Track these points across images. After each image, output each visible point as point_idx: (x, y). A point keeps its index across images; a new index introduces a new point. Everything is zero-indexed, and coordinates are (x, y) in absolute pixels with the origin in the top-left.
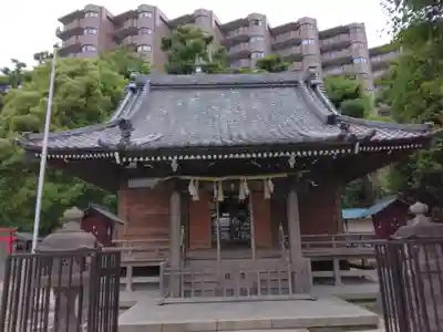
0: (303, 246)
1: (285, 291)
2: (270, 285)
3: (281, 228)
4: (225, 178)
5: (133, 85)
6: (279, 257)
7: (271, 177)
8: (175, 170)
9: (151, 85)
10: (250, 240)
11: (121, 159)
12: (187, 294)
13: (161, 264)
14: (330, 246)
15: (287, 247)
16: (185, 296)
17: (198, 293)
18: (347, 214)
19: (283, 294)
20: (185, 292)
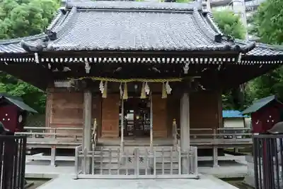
0: (191, 137)
1: (176, 171)
2: (163, 167)
3: (175, 123)
4: (130, 81)
5: (64, 8)
6: (172, 145)
7: (168, 81)
8: (88, 71)
9: (78, 8)
10: (149, 131)
11: (40, 59)
12: (97, 171)
13: (76, 148)
14: (212, 137)
15: (179, 138)
16: (95, 173)
17: (106, 171)
18: (226, 114)
19: (174, 173)
20: (95, 170)
